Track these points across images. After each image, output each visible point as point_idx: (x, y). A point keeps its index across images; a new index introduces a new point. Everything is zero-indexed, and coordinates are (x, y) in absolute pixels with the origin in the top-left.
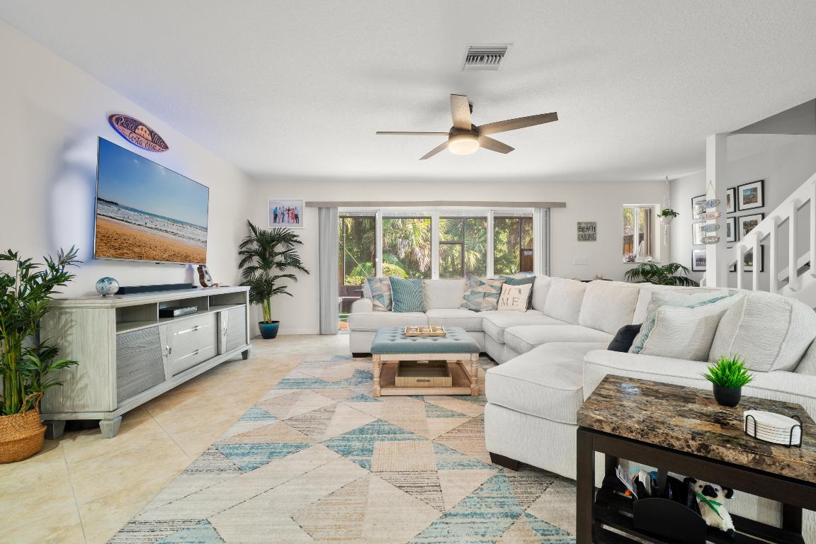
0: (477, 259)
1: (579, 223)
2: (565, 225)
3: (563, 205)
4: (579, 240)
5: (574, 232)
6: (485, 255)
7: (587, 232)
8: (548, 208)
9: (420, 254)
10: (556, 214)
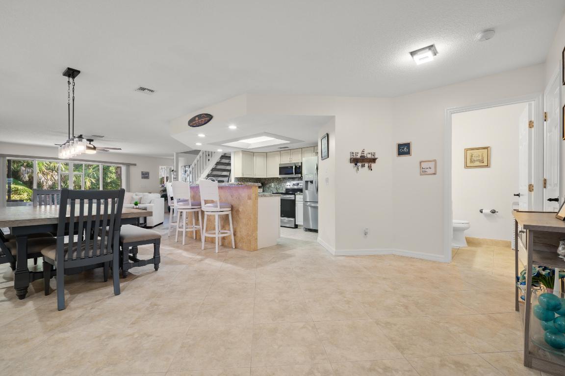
0: (92, 183)
1: (142, 172)
2: (136, 172)
3: (135, 165)
4: (142, 178)
5: (140, 175)
6: (98, 180)
7: (145, 175)
8: (128, 165)
9: (43, 178)
10: (132, 168)
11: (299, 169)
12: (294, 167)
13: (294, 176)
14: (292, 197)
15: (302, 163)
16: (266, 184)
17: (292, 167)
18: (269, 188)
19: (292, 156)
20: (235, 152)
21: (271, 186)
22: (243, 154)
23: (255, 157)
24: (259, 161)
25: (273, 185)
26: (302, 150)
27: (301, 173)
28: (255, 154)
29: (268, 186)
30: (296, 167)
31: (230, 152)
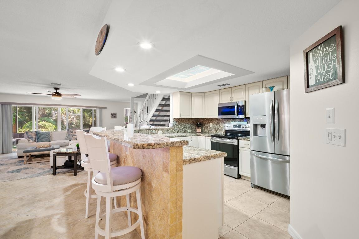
1: (111, 113)
3: (106, 108)
4: (111, 118)
5: (110, 115)
7: (114, 116)
8: (101, 108)
10: (104, 110)
11: (242, 110)
12: (236, 107)
13: (235, 116)
14: (234, 142)
15: (245, 102)
16: (205, 124)
17: (233, 107)
18: (207, 128)
19: (233, 94)
20: (173, 94)
21: (209, 126)
22: (181, 95)
23: (193, 98)
24: (197, 102)
25: (211, 125)
26: (246, 86)
27: (245, 113)
28: (193, 94)
29: (206, 126)
30: (238, 106)
31: (169, 94)
